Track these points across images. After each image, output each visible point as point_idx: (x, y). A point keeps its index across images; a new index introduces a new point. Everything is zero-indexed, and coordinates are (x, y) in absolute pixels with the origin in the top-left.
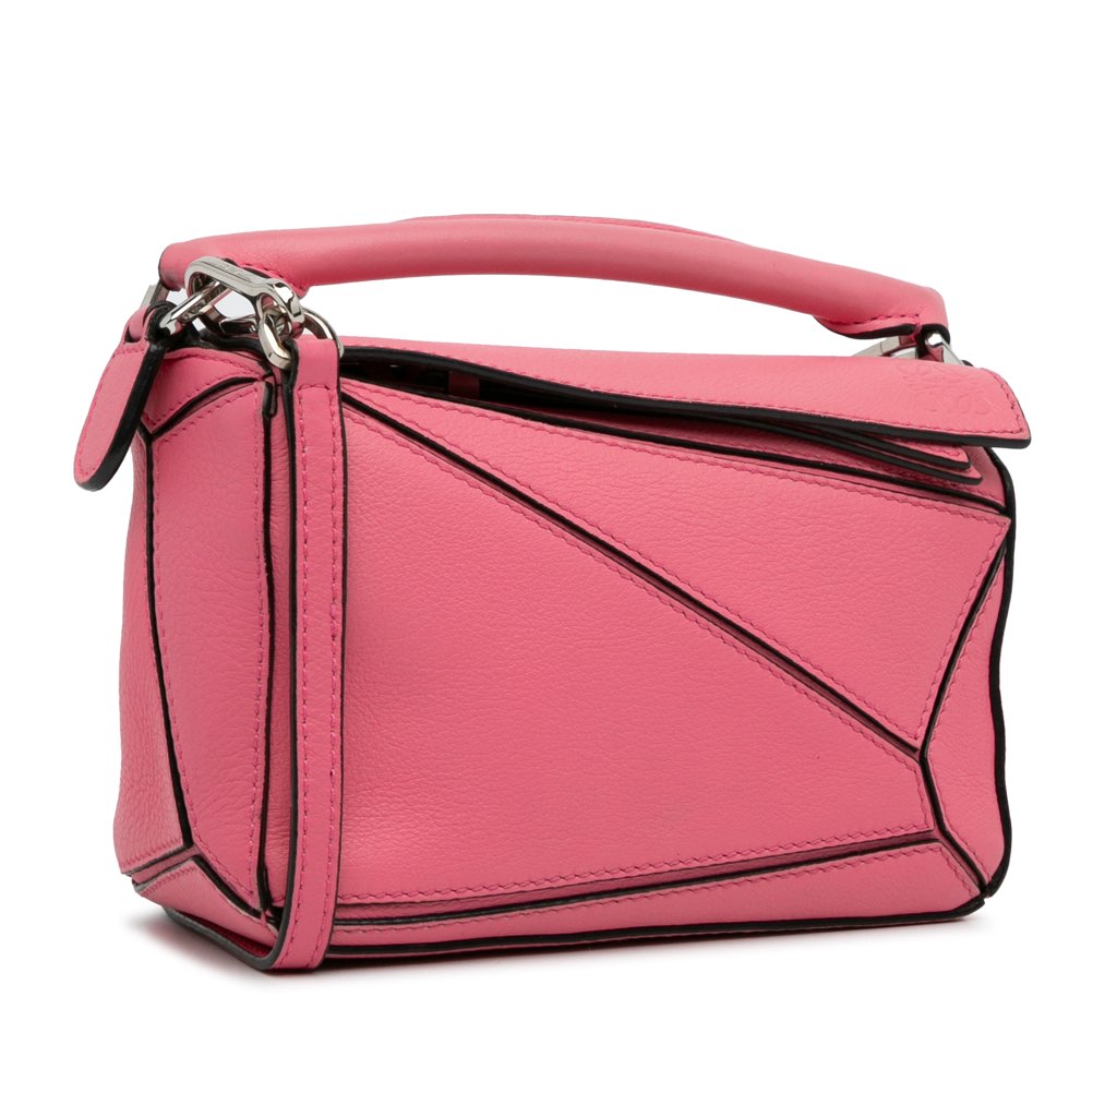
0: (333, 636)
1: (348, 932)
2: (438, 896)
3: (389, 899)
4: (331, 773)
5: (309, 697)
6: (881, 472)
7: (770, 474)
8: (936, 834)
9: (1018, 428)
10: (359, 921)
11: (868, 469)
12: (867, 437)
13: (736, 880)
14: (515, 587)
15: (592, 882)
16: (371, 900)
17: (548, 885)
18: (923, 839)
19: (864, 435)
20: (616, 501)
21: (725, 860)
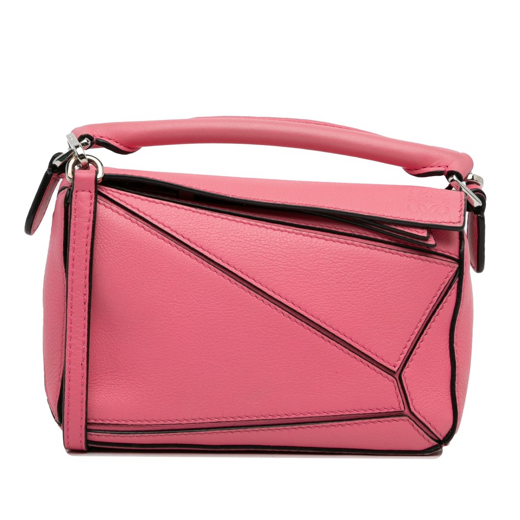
0: (85, 303)
1: (98, 435)
2: (139, 423)
3: (116, 422)
4: (82, 364)
5: (73, 330)
6: (386, 240)
7: (321, 238)
8: (407, 412)
9: (458, 221)
10: (105, 431)
11: (379, 238)
12: (376, 223)
13: (294, 427)
14: (175, 285)
15: (216, 422)
16: (108, 422)
17: (193, 421)
18: (399, 414)
19: (374, 222)
20: (233, 248)
21: (286, 417)
